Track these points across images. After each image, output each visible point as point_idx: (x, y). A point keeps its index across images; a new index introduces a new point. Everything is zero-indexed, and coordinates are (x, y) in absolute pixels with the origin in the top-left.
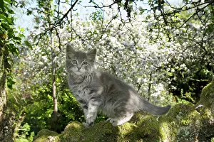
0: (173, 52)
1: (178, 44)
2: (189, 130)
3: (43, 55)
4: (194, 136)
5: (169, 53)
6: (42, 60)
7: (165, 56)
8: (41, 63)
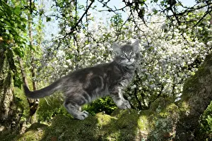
0: (197, 52)
1: (202, 43)
2: (166, 122)
3: (67, 59)
4: (171, 128)
5: (193, 52)
6: (67, 64)
7: (189, 55)
8: (66, 66)
